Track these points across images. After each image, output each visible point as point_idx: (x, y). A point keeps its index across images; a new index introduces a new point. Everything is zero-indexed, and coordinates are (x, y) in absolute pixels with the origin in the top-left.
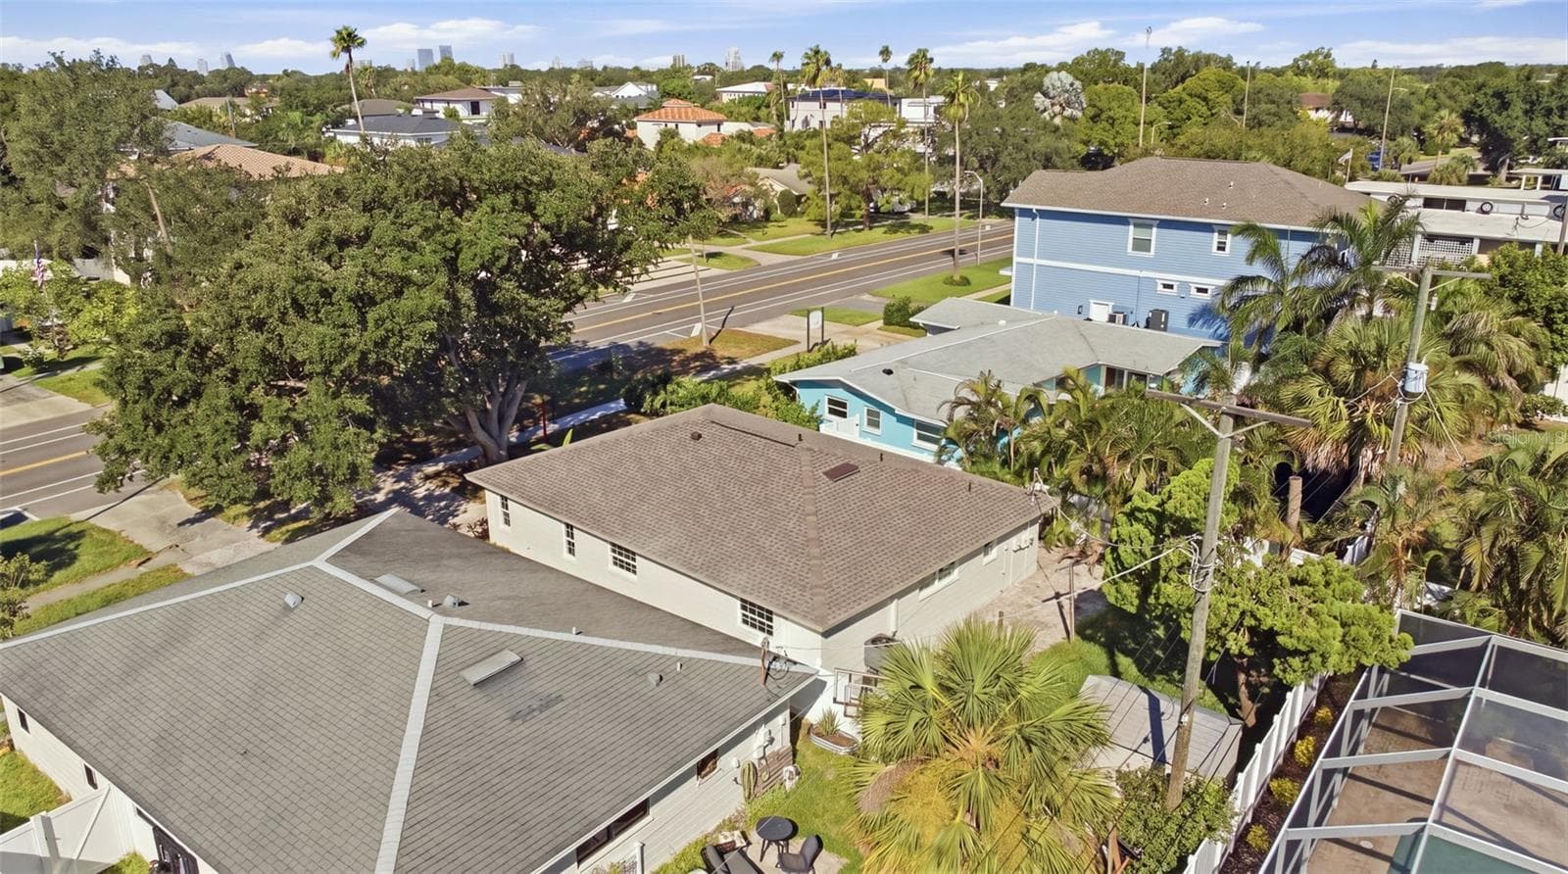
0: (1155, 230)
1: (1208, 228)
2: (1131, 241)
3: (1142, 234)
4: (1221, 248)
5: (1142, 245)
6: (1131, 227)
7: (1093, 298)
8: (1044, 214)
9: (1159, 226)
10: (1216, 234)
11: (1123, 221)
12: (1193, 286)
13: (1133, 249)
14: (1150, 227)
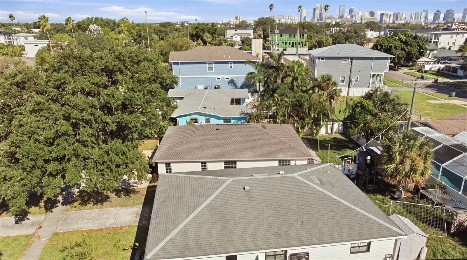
0: (213, 64)
1: (227, 63)
2: (207, 68)
3: (210, 66)
4: (231, 67)
5: (210, 69)
6: (207, 65)
7: (199, 85)
8: (182, 63)
9: (214, 64)
10: (229, 64)
11: (205, 63)
12: (225, 78)
13: (208, 70)
14: (212, 64)
